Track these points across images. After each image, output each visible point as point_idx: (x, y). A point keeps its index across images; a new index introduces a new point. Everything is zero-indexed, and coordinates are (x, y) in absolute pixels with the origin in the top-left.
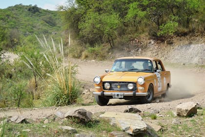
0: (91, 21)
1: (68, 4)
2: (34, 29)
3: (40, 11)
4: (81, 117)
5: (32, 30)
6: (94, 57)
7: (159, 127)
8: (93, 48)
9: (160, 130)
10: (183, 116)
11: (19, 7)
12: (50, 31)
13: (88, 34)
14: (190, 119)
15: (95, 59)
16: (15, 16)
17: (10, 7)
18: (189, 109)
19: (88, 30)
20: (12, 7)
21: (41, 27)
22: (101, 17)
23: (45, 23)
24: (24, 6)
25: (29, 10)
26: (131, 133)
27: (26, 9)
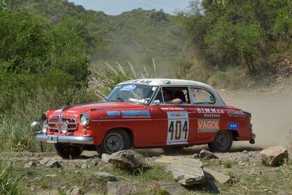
0: (220, 34)
1: (190, 9)
2: (158, 44)
3: (167, 18)
4: (126, 160)
5: (154, 46)
6: (224, 85)
7: (228, 178)
8: (222, 73)
9: (228, 181)
10: (268, 165)
11: (137, 13)
12: (179, 47)
13: (217, 52)
14: (277, 168)
15: (225, 87)
16: (131, 25)
17: (125, 13)
18: (276, 155)
19: (216, 46)
20: (128, 12)
21: (167, 41)
22: (235, 27)
23: (173, 36)
24: (144, 11)
25: (152, 17)
26: (184, 184)
27: (148, 15)
